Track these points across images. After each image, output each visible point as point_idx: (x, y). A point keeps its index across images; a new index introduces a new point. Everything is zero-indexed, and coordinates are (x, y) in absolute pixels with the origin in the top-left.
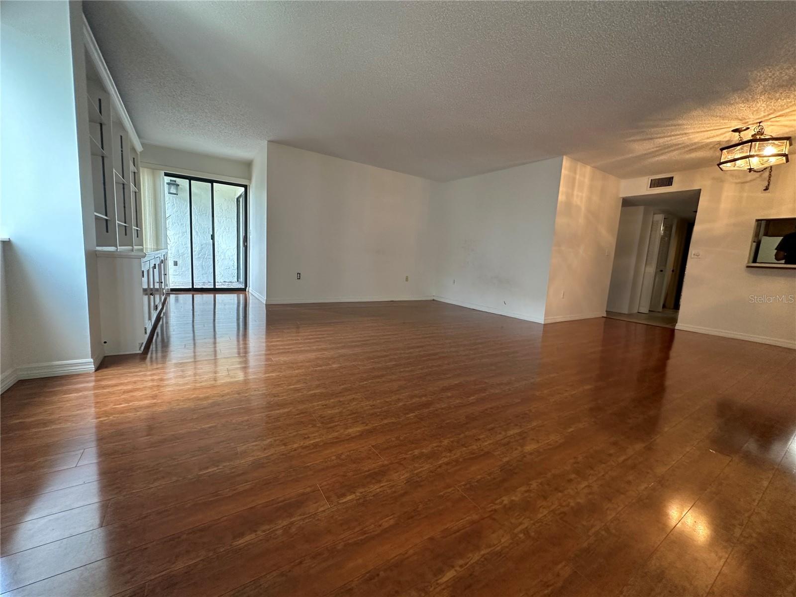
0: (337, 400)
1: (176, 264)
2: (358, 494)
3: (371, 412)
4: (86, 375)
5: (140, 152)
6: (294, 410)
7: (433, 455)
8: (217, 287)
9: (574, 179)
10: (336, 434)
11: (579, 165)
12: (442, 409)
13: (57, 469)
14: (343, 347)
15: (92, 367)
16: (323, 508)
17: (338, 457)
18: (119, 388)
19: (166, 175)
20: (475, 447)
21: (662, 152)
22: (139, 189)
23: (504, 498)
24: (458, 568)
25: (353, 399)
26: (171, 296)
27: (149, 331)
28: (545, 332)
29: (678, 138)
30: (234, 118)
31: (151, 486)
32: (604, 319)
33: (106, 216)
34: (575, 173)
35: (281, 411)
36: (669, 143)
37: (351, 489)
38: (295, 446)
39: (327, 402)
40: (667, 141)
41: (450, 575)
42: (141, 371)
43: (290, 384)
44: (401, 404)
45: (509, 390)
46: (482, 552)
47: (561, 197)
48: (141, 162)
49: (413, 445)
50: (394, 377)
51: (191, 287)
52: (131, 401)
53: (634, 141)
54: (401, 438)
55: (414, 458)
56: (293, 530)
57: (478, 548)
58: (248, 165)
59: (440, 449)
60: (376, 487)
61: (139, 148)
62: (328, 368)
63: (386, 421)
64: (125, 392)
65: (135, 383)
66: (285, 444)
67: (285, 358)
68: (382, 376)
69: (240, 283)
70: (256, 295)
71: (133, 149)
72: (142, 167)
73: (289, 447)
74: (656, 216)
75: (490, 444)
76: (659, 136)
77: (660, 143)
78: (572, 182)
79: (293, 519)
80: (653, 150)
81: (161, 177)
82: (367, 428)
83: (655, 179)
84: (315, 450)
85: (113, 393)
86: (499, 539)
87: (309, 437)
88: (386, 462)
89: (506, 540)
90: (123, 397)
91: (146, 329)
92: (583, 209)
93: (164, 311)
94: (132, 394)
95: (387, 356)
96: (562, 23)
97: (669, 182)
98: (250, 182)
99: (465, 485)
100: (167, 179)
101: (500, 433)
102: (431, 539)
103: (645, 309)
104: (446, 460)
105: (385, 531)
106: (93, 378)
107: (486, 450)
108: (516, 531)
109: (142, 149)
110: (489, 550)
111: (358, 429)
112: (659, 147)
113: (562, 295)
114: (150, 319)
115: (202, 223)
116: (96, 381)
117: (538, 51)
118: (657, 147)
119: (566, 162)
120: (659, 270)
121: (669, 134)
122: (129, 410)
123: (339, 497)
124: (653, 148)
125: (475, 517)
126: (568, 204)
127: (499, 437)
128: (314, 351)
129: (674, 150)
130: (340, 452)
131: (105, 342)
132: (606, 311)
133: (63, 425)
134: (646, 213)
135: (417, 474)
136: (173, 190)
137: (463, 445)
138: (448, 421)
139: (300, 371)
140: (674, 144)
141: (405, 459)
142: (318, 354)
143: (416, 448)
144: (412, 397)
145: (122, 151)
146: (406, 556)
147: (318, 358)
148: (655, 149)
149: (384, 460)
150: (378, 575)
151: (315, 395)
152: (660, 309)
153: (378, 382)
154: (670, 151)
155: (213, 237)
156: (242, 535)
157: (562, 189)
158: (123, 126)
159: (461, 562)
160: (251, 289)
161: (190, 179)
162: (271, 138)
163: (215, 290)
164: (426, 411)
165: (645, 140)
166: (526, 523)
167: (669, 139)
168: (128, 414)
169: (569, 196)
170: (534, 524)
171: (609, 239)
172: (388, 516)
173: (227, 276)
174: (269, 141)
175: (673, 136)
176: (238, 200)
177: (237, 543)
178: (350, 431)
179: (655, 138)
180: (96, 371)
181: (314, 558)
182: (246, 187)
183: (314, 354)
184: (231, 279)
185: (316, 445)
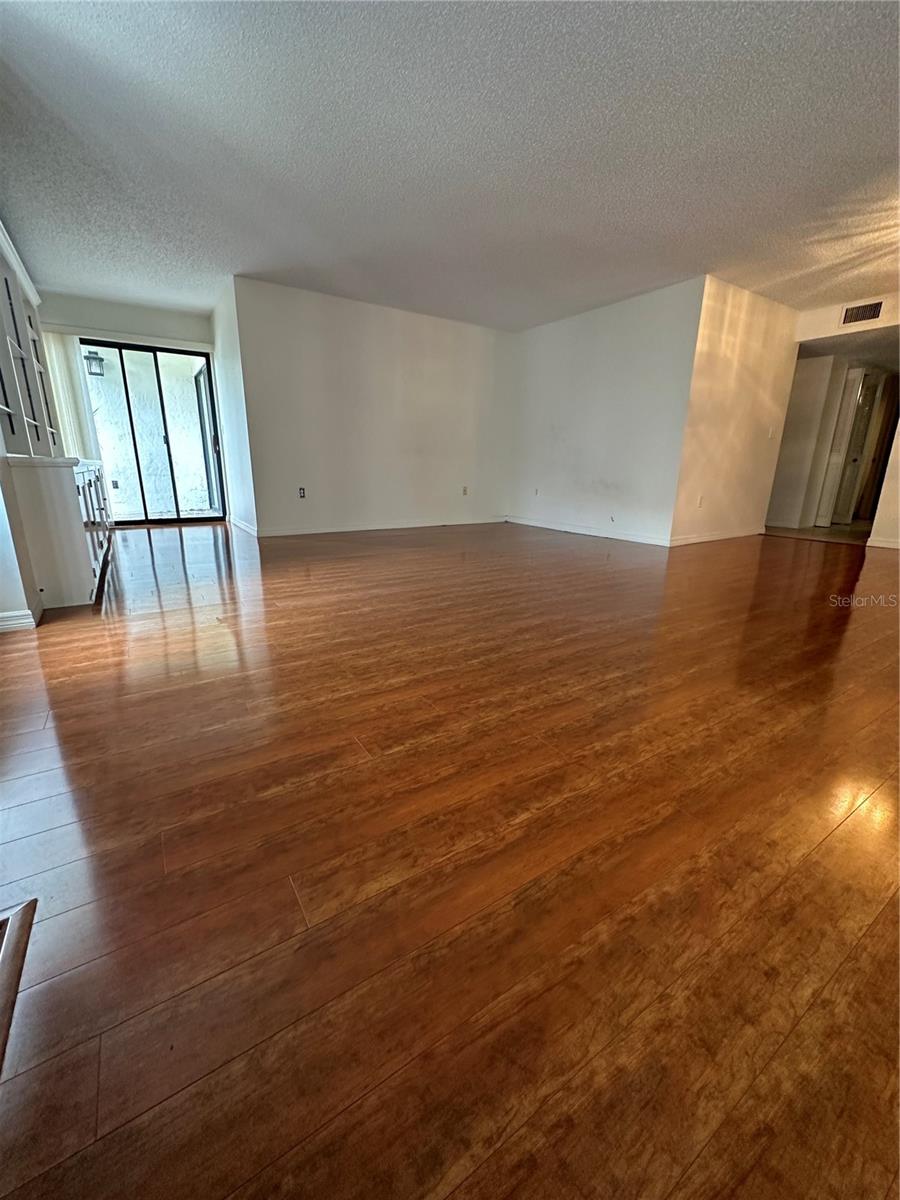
0: (371, 648)
1: (115, 485)
2: (408, 745)
3: (420, 660)
4: (26, 632)
5: (38, 306)
6: (315, 662)
7: (504, 703)
8: (182, 517)
9: (723, 313)
10: (373, 686)
11: (731, 290)
12: (518, 653)
13: (20, 732)
14: (376, 587)
15: (31, 622)
16: (364, 760)
17: (380, 708)
18: (76, 644)
19: (83, 342)
20: (560, 693)
21: (864, 259)
22: (46, 368)
23: (596, 744)
24: (534, 811)
25: (395, 646)
26: (117, 532)
27: (98, 574)
28: (670, 556)
29: (890, 233)
30: (178, 237)
31: (145, 745)
32: (762, 537)
33: (7, 406)
34: (725, 302)
35: (298, 663)
36: (877, 242)
37: (399, 740)
38: (323, 699)
39: (360, 651)
40: (874, 240)
41: (524, 816)
42: (98, 625)
43: (305, 633)
44: (460, 650)
45: (611, 628)
46: (565, 796)
47: (701, 346)
48: (42, 322)
49: (478, 694)
50: (449, 620)
51: (144, 518)
52: (94, 659)
53: (819, 242)
54: (462, 687)
55: (479, 707)
56: (329, 781)
57: (558, 791)
58: (207, 319)
59: (514, 696)
60: (431, 737)
61: (35, 300)
62: (357, 612)
63: (438, 670)
64: (84, 649)
65: (94, 638)
66: (308, 698)
67: (295, 603)
68: (433, 619)
69: (215, 510)
70: (242, 527)
71: (27, 302)
72: (44, 331)
73: (314, 701)
74: (851, 371)
75: (580, 690)
76: (859, 230)
77: (861, 244)
78: (718, 318)
79: (328, 772)
80: (850, 256)
81: (77, 348)
82: (415, 677)
83: (853, 309)
84: (347, 703)
85: (68, 651)
86: (588, 783)
87: (338, 690)
88: (442, 713)
89: (594, 784)
90: (82, 654)
91: (94, 571)
92: (735, 364)
93: (111, 551)
94: (92, 651)
95: (438, 595)
96: (700, 29)
97: (873, 311)
98: (213, 348)
99: (545, 733)
100: (86, 349)
101: (595, 678)
102: (502, 785)
103: (824, 522)
104: (521, 708)
105: (445, 779)
106: (36, 636)
107: (574, 696)
108: (608, 776)
109: (40, 301)
110: (573, 794)
111: (404, 679)
112: (859, 250)
113: (698, 502)
114: (96, 559)
115: (147, 420)
116: (39, 638)
117: (661, 85)
118: (855, 252)
119: (710, 285)
120: (851, 459)
121: (876, 226)
122: (96, 668)
123: (383, 749)
124: (850, 253)
125: (557, 763)
126: (711, 357)
127: (593, 682)
128: (336, 592)
129: (885, 255)
130: (381, 704)
131: (42, 590)
132: (766, 526)
133: (13, 688)
134: (835, 368)
135: (483, 723)
136: (96, 369)
137: (545, 692)
138: (525, 667)
139: (318, 617)
140: (884, 244)
141: (467, 708)
142: (343, 596)
143: (481, 697)
144: (475, 642)
145: (11, 304)
146: (470, 801)
147: (342, 601)
148: (854, 255)
149: (439, 710)
150: (437, 819)
151: (341, 644)
152: (849, 521)
153: (428, 626)
154: (880, 256)
155: (167, 441)
156: (266, 787)
157: (702, 331)
158: (6, 262)
159: (538, 805)
160: (233, 517)
161: (120, 347)
162: (240, 270)
163: (179, 522)
164: (494, 657)
165: (837, 239)
166: (622, 767)
167: (877, 234)
168: (94, 673)
169: (713, 342)
170: (632, 768)
171: (773, 410)
172: (446, 765)
173: (194, 502)
174: (235, 276)
175: (883, 229)
176: (197, 379)
177: (261, 795)
178: (393, 681)
179: (853, 235)
180: (38, 625)
181: (357, 806)
182: (206, 356)
183: (336, 596)
184: (201, 506)
185: (348, 698)
